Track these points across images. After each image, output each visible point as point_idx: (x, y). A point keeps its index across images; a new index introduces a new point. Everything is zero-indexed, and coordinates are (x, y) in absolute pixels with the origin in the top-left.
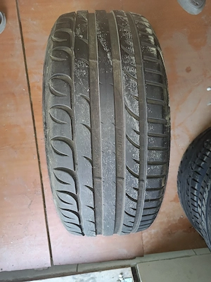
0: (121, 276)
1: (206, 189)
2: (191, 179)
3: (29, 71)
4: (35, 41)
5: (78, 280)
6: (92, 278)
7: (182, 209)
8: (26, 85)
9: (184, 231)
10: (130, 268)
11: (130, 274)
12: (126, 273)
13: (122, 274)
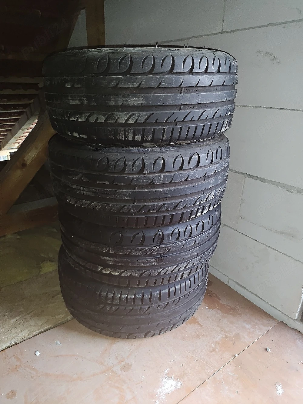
1: (162, 274)
2: (161, 304)
9: (219, 299)
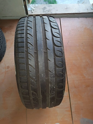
0: (33, 12)
3: (69, 97)
4: (66, 111)
5: (50, 12)
6: (44, 12)
7: (5, 36)
8: (70, 91)
10: (29, 14)
11: (28, 12)
12: (31, 12)
13: (32, 12)
